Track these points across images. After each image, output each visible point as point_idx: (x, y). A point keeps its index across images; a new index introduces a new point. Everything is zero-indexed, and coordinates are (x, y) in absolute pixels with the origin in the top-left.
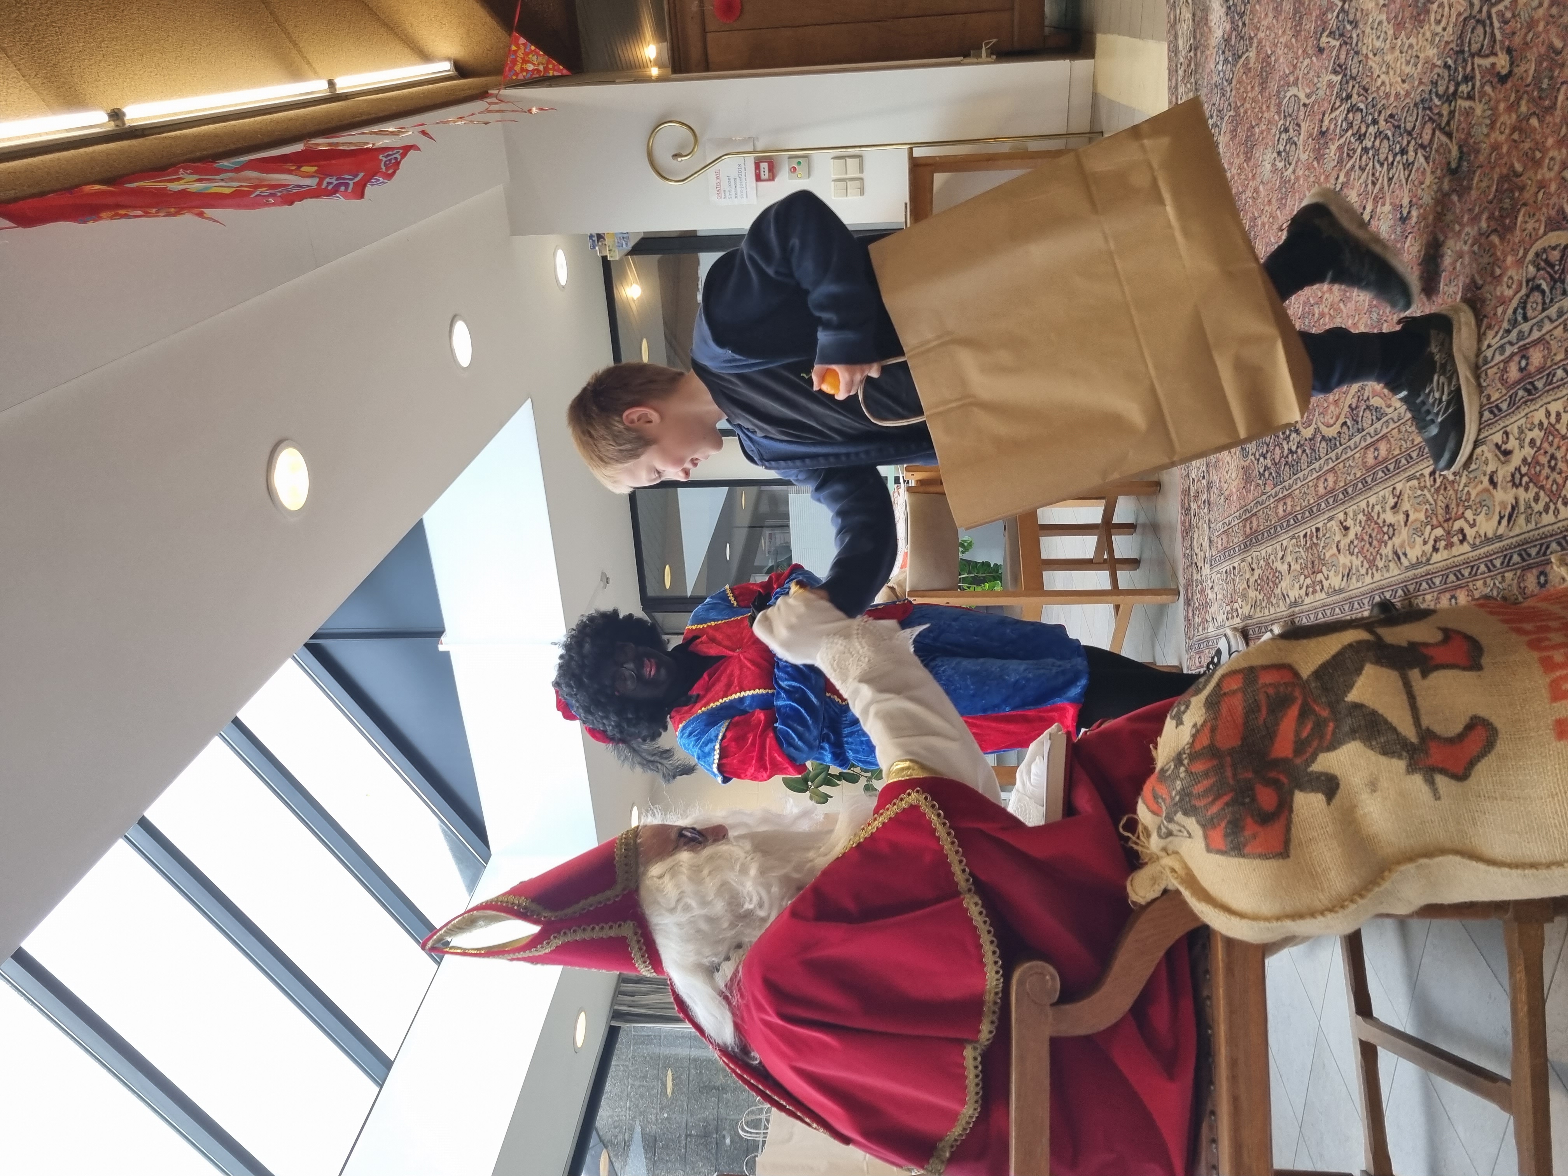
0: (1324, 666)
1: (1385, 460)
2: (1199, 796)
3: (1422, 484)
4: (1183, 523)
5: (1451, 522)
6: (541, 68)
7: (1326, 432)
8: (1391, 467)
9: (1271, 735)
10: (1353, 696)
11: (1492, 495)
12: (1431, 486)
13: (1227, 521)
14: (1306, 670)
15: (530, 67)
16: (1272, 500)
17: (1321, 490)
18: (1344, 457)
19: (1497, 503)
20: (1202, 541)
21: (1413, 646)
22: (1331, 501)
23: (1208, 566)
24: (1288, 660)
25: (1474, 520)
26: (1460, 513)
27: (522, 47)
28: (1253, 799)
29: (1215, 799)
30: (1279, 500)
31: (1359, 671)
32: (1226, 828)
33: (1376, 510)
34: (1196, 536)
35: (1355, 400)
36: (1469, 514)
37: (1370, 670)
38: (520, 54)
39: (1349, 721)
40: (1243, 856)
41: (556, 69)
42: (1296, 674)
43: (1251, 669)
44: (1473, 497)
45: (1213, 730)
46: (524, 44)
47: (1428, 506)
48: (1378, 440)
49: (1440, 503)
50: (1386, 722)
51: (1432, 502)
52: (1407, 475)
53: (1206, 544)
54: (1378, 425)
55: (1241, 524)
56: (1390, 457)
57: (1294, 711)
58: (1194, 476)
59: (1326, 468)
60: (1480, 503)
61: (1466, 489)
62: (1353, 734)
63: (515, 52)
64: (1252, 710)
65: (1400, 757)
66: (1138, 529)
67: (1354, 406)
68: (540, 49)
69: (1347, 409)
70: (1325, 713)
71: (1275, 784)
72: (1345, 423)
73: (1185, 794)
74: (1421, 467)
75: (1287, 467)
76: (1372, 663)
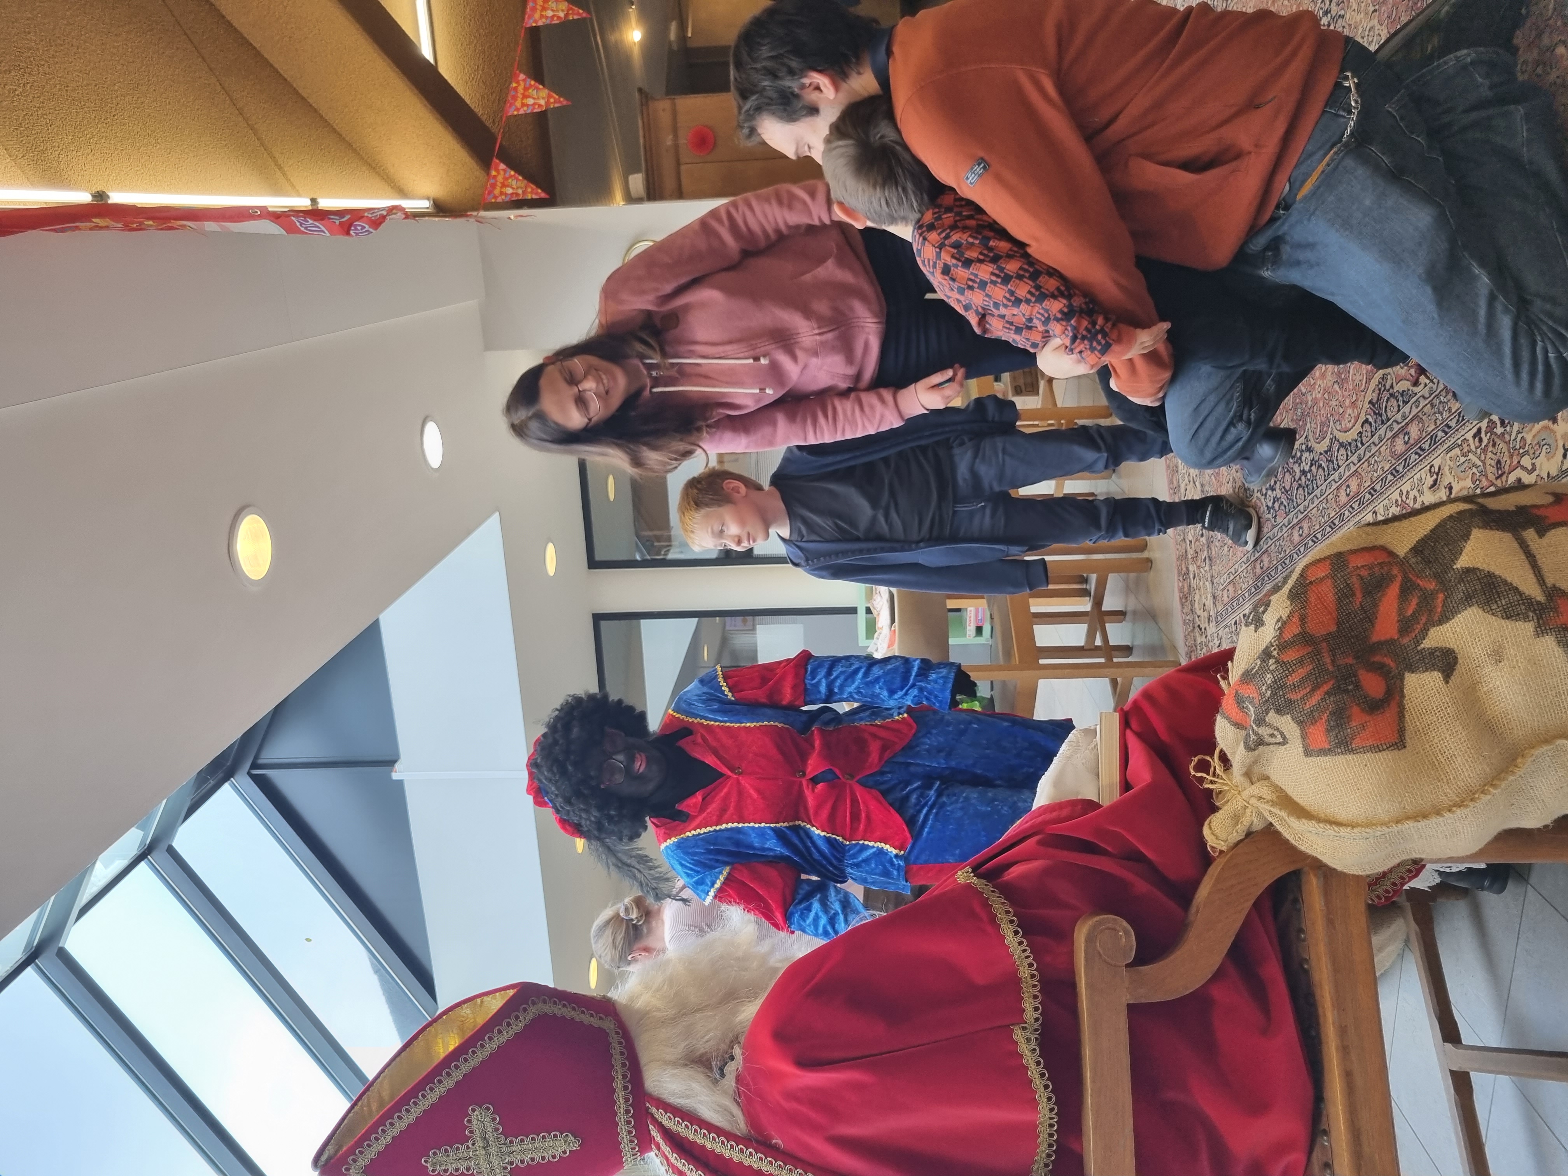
0: (1423, 541)
1: (1418, 441)
2: (1294, 687)
3: (1465, 450)
4: (1181, 590)
5: (1504, 478)
6: (520, 191)
7: (1344, 438)
8: (1426, 446)
9: (1369, 617)
10: (1463, 562)
11: (1553, 432)
12: (1477, 448)
13: (1232, 570)
14: (1402, 548)
15: (509, 191)
16: (1285, 529)
17: (1343, 498)
18: (1368, 454)
19: (1559, 437)
20: (1204, 600)
21: (1522, 510)
22: (1356, 506)
23: (1212, 624)
24: (1381, 542)
25: (1533, 464)
26: (1515, 462)
27: (502, 173)
28: (1357, 686)
29: (1313, 690)
30: (1293, 528)
31: (1466, 537)
32: (1328, 720)
33: (1411, 496)
34: (1197, 598)
35: (1375, 395)
36: (1526, 461)
37: (1478, 535)
38: (500, 178)
39: (1462, 587)
40: (1352, 751)
41: (534, 193)
42: (1391, 554)
43: (1339, 555)
44: (1528, 442)
45: (1303, 619)
46: (504, 170)
47: (1475, 470)
48: (1407, 424)
49: (1488, 462)
50: (1505, 582)
51: (1479, 463)
52: (1446, 446)
53: (1209, 602)
54: (1406, 409)
55: (1249, 568)
56: (1424, 435)
57: (1394, 590)
58: (1190, 538)
59: (1347, 474)
60: (1538, 443)
61: (1520, 436)
62: (1468, 600)
63: (495, 177)
64: (1345, 594)
65: (1526, 618)
66: (1128, 617)
67: (1375, 400)
68: (519, 174)
69: (1367, 405)
70: (1431, 586)
71: (1380, 669)
72: (1366, 421)
73: (1278, 687)
74: (1463, 433)
75: (1301, 490)
76: (1479, 528)
